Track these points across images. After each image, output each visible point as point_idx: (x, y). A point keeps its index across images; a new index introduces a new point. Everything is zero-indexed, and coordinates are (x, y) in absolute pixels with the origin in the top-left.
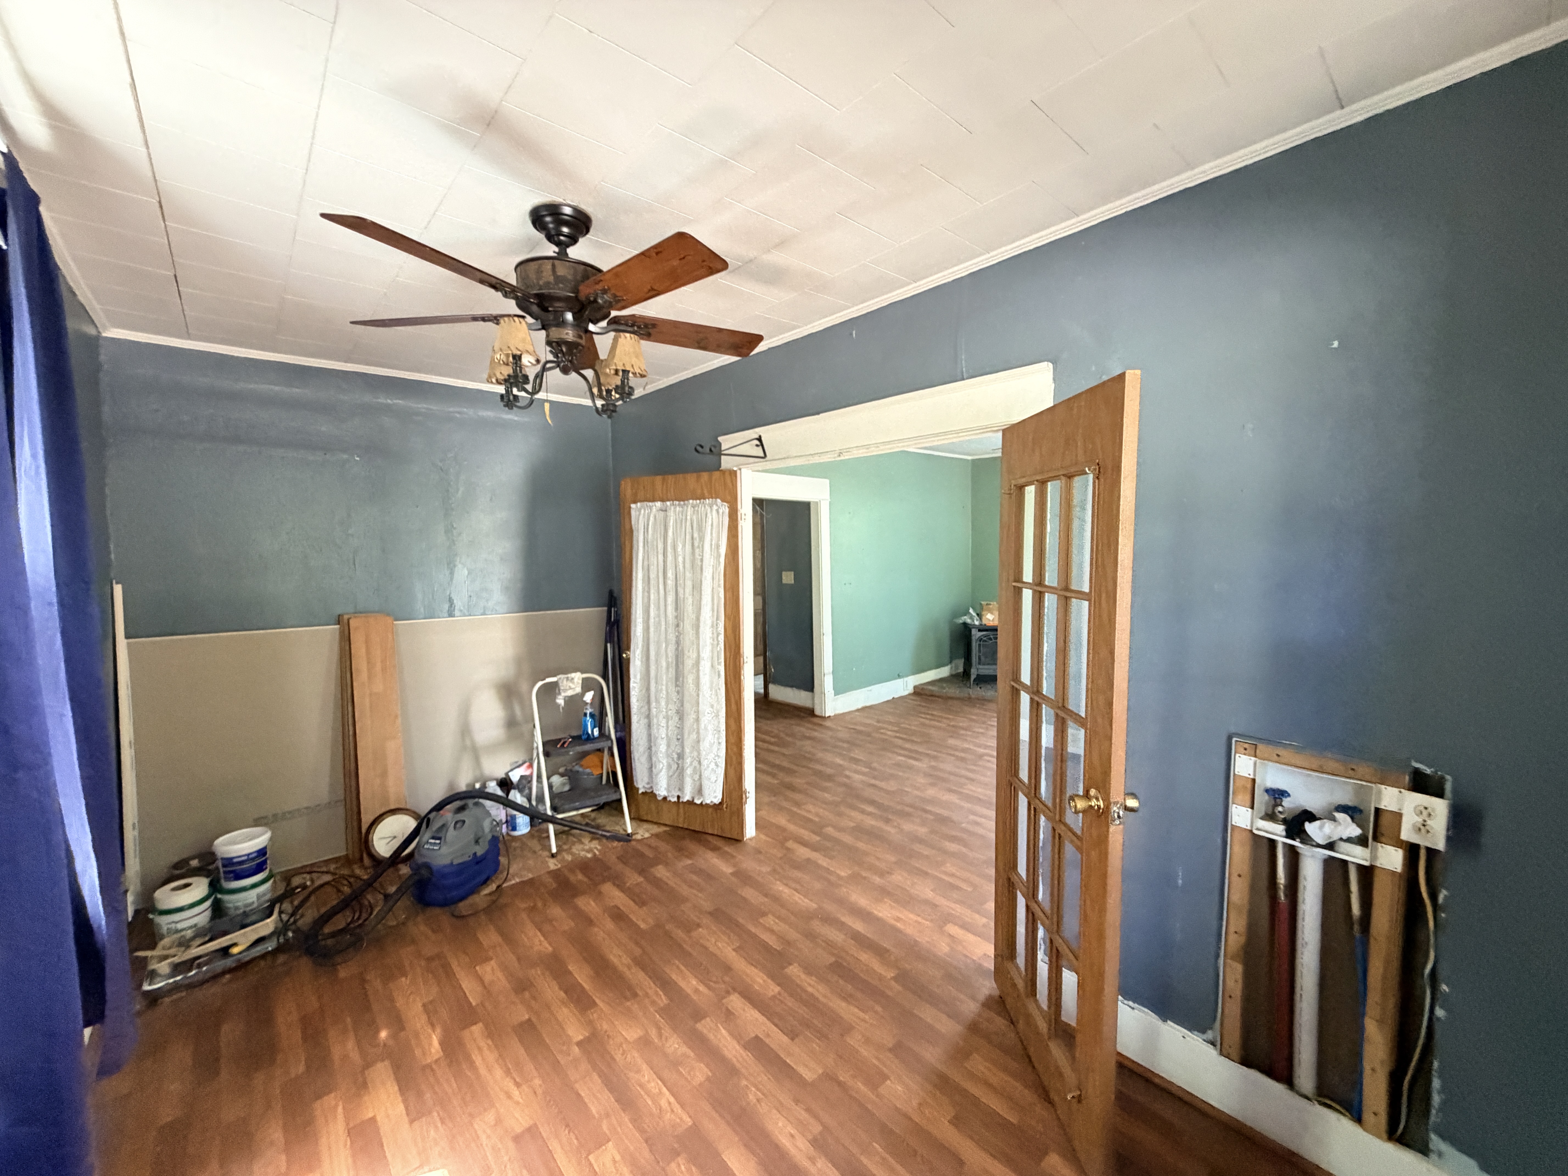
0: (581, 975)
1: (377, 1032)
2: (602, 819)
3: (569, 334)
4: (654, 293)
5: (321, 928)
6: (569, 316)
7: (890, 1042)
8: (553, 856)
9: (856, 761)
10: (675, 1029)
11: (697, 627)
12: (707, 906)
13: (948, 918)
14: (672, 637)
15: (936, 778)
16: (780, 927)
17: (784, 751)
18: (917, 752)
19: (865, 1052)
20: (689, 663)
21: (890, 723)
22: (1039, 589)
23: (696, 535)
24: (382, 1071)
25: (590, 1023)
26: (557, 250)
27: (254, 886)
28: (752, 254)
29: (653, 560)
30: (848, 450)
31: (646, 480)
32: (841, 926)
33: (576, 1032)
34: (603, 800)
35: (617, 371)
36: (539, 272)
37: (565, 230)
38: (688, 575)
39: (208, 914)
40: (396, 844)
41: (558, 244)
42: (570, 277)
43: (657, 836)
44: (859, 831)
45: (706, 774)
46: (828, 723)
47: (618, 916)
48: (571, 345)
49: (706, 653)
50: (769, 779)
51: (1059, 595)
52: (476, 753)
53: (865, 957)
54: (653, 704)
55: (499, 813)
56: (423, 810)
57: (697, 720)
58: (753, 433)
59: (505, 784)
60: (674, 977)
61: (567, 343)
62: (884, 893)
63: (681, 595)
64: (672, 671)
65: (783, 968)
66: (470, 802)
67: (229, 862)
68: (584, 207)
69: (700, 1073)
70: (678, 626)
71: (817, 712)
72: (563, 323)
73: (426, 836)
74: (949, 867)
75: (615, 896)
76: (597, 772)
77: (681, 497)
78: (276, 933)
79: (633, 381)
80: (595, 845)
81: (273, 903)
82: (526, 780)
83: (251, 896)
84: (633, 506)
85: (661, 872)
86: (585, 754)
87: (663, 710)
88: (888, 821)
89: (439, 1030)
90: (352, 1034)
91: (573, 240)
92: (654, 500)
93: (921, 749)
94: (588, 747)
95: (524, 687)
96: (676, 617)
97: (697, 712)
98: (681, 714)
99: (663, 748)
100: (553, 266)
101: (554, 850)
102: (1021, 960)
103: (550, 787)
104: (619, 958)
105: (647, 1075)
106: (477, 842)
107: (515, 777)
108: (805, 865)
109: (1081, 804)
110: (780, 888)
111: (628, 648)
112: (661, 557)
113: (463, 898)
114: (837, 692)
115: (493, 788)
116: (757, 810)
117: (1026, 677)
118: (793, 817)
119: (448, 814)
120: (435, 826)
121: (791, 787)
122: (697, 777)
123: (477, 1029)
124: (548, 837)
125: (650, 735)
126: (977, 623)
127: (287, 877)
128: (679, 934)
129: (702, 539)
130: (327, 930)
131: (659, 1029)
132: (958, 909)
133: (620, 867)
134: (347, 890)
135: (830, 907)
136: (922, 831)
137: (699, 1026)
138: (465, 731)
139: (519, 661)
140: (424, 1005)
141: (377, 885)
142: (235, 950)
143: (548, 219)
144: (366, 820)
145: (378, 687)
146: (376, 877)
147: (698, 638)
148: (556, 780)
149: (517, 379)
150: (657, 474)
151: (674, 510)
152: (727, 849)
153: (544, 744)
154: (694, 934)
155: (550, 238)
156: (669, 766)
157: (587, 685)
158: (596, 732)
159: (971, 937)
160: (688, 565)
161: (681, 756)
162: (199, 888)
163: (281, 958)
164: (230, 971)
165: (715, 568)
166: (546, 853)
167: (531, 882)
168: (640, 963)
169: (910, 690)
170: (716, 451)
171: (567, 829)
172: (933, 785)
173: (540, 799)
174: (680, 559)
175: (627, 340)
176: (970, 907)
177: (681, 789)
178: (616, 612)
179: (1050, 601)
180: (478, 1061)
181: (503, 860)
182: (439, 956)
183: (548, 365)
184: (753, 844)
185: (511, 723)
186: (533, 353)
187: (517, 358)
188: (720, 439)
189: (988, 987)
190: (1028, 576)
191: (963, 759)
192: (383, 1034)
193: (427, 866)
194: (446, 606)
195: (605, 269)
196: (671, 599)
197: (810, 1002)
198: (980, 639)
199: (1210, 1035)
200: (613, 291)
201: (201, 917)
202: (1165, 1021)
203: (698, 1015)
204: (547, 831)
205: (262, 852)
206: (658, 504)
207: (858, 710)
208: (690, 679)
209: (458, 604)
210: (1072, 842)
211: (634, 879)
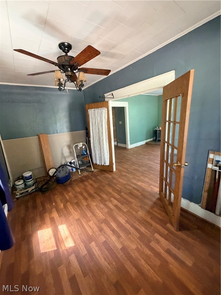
0: (86, 195)
1: (53, 203)
2: (88, 169)
3: (70, 73)
4: (85, 62)
5: (42, 187)
6: (69, 69)
7: (139, 205)
8: (80, 175)
9: (134, 157)
10: (102, 203)
11: (102, 133)
12: (107, 183)
13: (151, 185)
14: (98, 135)
15: (149, 160)
16: (120, 186)
17: (121, 155)
18: (145, 155)
19: (135, 207)
20: (101, 140)
21: (141, 150)
22: (170, 122)
23: (101, 115)
24: (54, 209)
25: (87, 202)
26: (65, 54)
27: (31, 181)
28: (108, 51)
29: (93, 120)
30: (130, 95)
31: (91, 104)
32: (131, 186)
33: (85, 204)
34: (88, 165)
35: (80, 81)
36: (62, 59)
37: (66, 49)
38: (100, 123)
39: (24, 185)
40: (53, 174)
41: (65, 52)
42: (68, 60)
43: (98, 171)
44: (135, 169)
45: (106, 160)
46: (129, 150)
47: (91, 185)
48: (71, 76)
49: (104, 138)
50: (117, 160)
51: (174, 123)
52: (65, 158)
53: (135, 191)
54: (95, 148)
55: (70, 168)
56: (57, 167)
57: (104, 151)
58: (111, 93)
59: (71, 163)
60: (101, 195)
61: (70, 75)
62: (139, 180)
63: (99, 127)
64: (98, 142)
65: (121, 193)
66: (64, 166)
67: (26, 177)
68: (69, 43)
69: (106, 210)
70: (99, 133)
71: (127, 148)
72: (68, 71)
73: (57, 172)
74: (151, 176)
75: (91, 182)
76: (87, 160)
77: (98, 108)
78: (35, 188)
79: (84, 83)
80: (87, 173)
81: (34, 184)
82: (74, 162)
83: (30, 182)
84: (88, 110)
85: (98, 177)
86: (84, 157)
87: (97, 149)
88: (140, 168)
89: (63, 204)
90: (49, 204)
91: (69, 51)
92: (92, 109)
93: (147, 154)
94: (84, 156)
95: (72, 146)
96: (98, 131)
97: (103, 149)
98: (100, 149)
99: (98, 156)
100: (64, 57)
101: (80, 174)
102: (164, 192)
103: (78, 163)
104: (92, 192)
105: (97, 210)
106: (66, 173)
107: (72, 161)
108: (125, 176)
109: (176, 165)
110: (120, 180)
111: (90, 138)
112: (95, 120)
113: (65, 182)
114: (131, 144)
115: (68, 164)
116: (116, 166)
117: (166, 140)
118: (122, 167)
119: (61, 169)
120: (59, 171)
121: (122, 162)
122: (104, 161)
123: (69, 203)
124: (79, 172)
125: (95, 154)
126: (158, 130)
127: (36, 179)
128: (102, 188)
129: (102, 116)
130: (44, 187)
131: (99, 203)
132: (152, 183)
133: (91, 176)
134: (46, 181)
135: (129, 183)
136: (146, 169)
137: (106, 203)
138: (62, 154)
139: (70, 141)
140: (60, 200)
141: (51, 180)
142: (29, 191)
143: (62, 46)
144: (48, 170)
145: (46, 147)
146: (50, 179)
147: (103, 135)
148: (79, 162)
149: (60, 84)
150: (93, 103)
151: (97, 110)
152: (110, 173)
153: (76, 156)
154: (105, 188)
155: (63, 51)
156: (99, 159)
157: (83, 145)
158: (86, 153)
159: (155, 188)
160: (100, 121)
161: (101, 157)
162: (22, 182)
163: (37, 192)
164: (29, 194)
165: (105, 121)
166: (78, 175)
167: (76, 179)
168: (95, 193)
169: (145, 143)
170: (104, 97)
171: (82, 170)
172: (149, 161)
173: (77, 165)
174: (98, 120)
175: (82, 73)
176: (155, 183)
177: (102, 163)
178: (88, 131)
179: (172, 124)
180: (69, 208)
181: (71, 176)
182: (62, 192)
183: (66, 81)
184: (115, 172)
185: (70, 152)
186: (63, 78)
187: (59, 80)
188: (104, 95)
189: (158, 196)
190: (167, 119)
191: (154, 156)
192: (54, 204)
193: (58, 177)
194: (56, 132)
195: (75, 57)
196: (97, 128)
197: (125, 199)
198: (159, 133)
199: (200, 205)
200: (77, 62)
201: (23, 186)
202: (191, 202)
203: (106, 201)
204: (78, 171)
205: (31, 176)
206: (93, 109)
207: (135, 147)
208: (102, 143)
209: (58, 131)
210: (174, 171)
211: (94, 179)
